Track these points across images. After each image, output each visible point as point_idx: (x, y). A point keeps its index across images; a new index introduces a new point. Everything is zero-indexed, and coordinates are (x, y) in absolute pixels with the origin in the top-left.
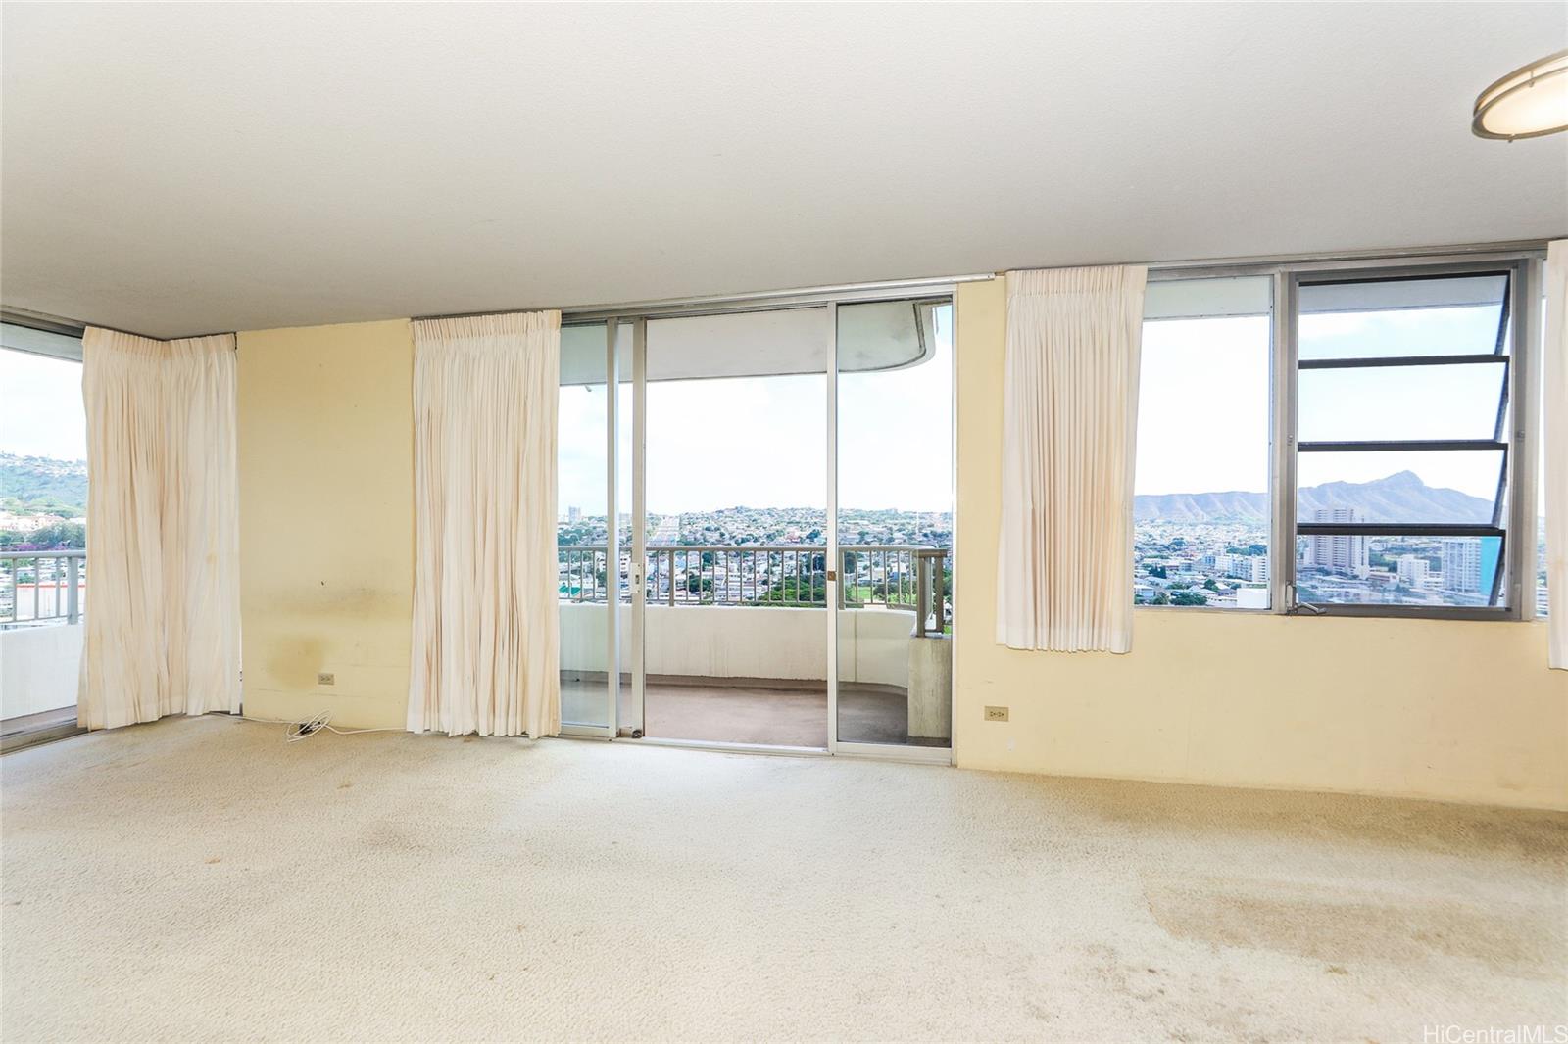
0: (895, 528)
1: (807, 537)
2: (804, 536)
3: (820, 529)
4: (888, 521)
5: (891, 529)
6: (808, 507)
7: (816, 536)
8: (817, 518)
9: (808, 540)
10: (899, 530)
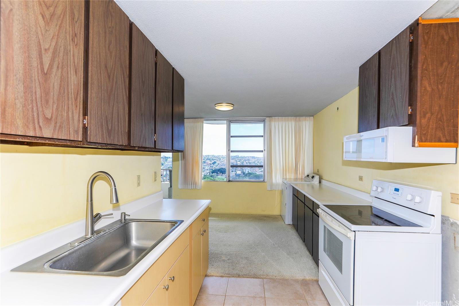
0: (238, 161)
1: (212, 163)
2: (211, 163)
3: (216, 161)
4: (236, 159)
5: (237, 161)
6: (213, 155)
7: (215, 163)
8: (215, 158)
9: (212, 164)
10: (239, 161)
